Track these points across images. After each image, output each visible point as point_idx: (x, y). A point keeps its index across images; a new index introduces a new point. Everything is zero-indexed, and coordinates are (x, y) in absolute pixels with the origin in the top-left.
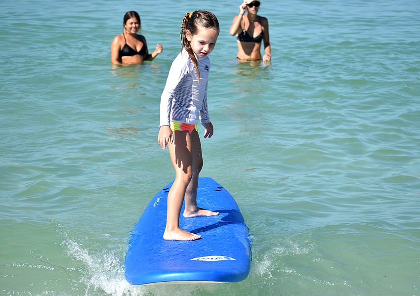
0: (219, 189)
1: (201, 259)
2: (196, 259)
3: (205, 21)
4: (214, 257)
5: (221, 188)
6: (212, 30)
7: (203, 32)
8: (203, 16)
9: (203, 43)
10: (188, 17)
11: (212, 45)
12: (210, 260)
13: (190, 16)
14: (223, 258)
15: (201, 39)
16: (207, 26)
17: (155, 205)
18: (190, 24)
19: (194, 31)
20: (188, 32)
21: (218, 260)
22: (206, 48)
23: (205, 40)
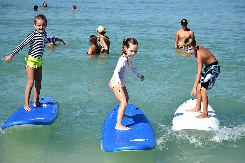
0: (137, 109)
1: (135, 140)
2: (133, 140)
3: (132, 42)
4: (141, 139)
5: (138, 109)
6: (135, 46)
7: (132, 46)
8: (131, 40)
9: (132, 51)
10: (125, 41)
11: (135, 52)
12: (139, 141)
13: (126, 40)
14: (145, 140)
15: (131, 50)
16: (133, 44)
17: (110, 117)
18: (126, 44)
19: (128, 46)
20: (125, 47)
21: (142, 140)
22: (133, 53)
23: (133, 50)
